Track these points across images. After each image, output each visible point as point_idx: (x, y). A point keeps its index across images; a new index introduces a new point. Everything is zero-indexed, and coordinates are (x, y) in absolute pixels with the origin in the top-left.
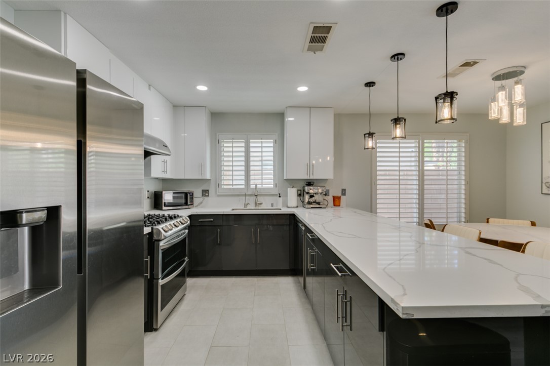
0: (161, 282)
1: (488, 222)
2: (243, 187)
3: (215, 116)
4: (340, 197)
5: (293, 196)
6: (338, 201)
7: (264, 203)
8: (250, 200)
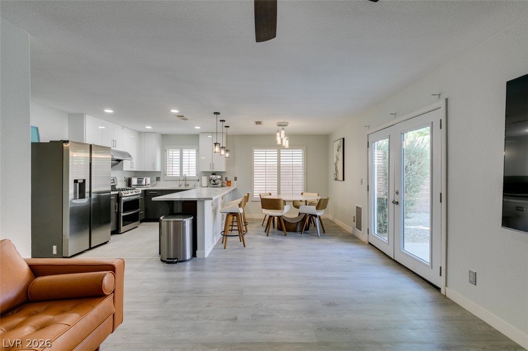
0: (122, 214)
1: (302, 194)
2: (179, 175)
3: (164, 136)
4: (230, 182)
5: (205, 180)
6: (229, 183)
7: (191, 186)
8: (183, 183)
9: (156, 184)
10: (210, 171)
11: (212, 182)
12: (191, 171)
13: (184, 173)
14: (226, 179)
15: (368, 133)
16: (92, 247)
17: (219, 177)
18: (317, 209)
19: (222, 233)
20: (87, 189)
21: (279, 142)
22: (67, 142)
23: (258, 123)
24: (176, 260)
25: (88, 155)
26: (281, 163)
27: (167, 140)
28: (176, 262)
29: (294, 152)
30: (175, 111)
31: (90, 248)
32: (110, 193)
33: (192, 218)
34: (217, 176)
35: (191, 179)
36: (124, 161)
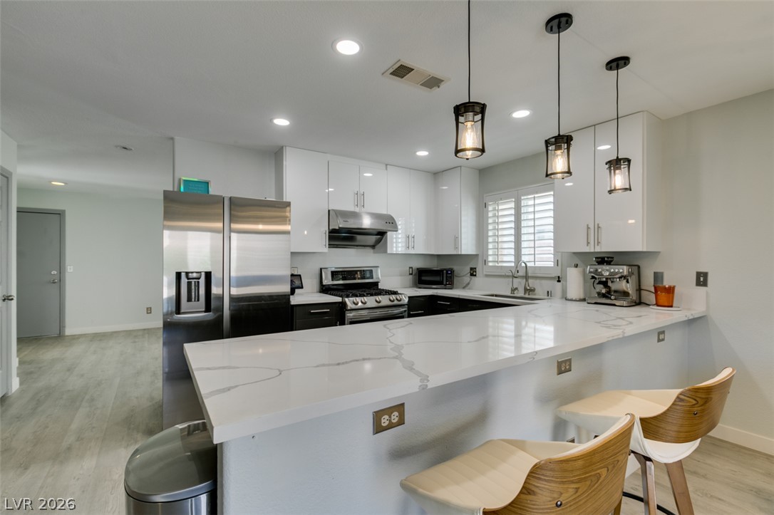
2: (512, 264)
3: (483, 173)
4: (670, 290)
5: (575, 282)
6: (665, 295)
7: (540, 292)
8: (519, 283)
10: (587, 249)
11: (599, 288)
12: (542, 254)
13: (524, 258)
14: (658, 277)
17: (624, 270)
34: (614, 269)
35: (541, 275)
36: (389, 233)
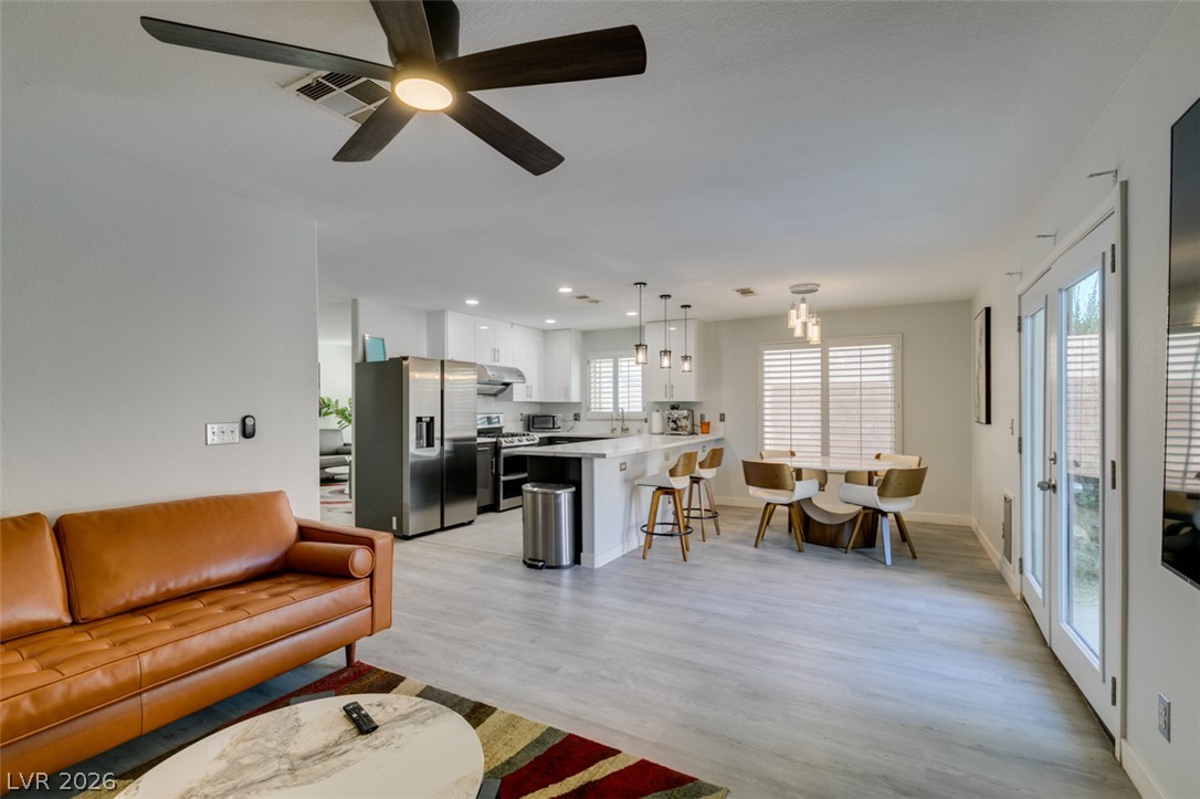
0: (503, 478)
1: (878, 456)
2: (612, 410)
3: (586, 335)
4: (708, 424)
5: (657, 421)
6: (705, 427)
7: (631, 429)
8: (618, 425)
9: (572, 428)
10: (665, 400)
11: (672, 425)
12: (632, 402)
13: (620, 406)
14: (702, 417)
15: (1019, 290)
16: (446, 525)
17: (685, 413)
18: (880, 494)
19: (645, 529)
20: (437, 434)
21: (798, 333)
22: (406, 358)
23: (745, 292)
24: (541, 564)
25: (438, 377)
26: (831, 380)
27: (593, 342)
28: (541, 568)
29: (864, 353)
30: (565, 290)
31: (443, 529)
32: (475, 440)
33: (573, 489)
34: (680, 412)
35: (634, 418)
36: (514, 385)
